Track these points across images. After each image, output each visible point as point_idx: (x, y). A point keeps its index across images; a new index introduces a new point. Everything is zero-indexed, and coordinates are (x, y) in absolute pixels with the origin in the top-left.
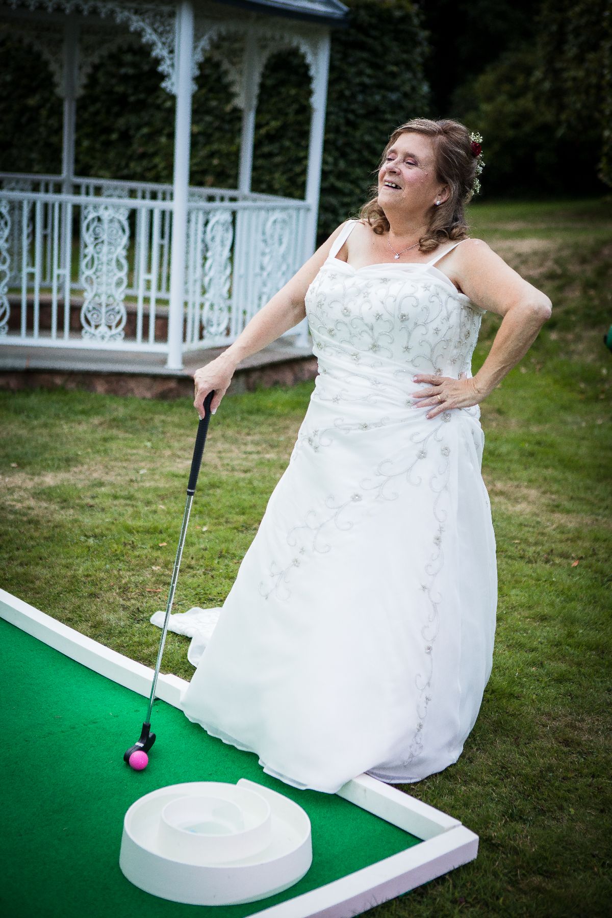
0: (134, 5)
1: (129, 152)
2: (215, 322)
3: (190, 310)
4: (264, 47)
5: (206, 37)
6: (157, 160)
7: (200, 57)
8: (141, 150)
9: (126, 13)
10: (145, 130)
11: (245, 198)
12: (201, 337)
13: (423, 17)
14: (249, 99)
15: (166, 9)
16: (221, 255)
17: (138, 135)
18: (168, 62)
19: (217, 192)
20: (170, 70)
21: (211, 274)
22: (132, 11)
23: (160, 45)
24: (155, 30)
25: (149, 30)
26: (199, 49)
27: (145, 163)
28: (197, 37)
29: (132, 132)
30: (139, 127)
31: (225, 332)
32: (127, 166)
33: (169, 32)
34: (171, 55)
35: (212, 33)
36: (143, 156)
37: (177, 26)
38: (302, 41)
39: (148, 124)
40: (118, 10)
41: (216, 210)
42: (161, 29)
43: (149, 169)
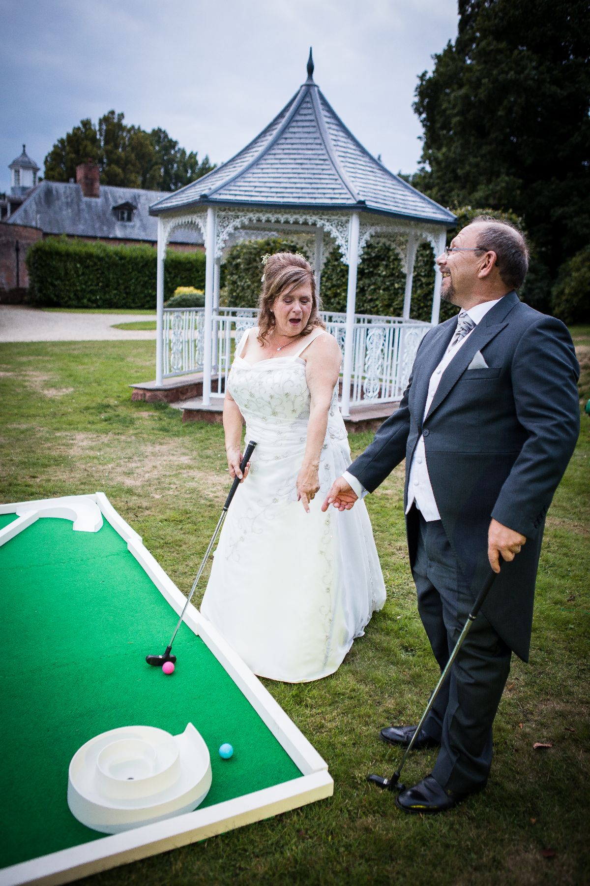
0: (326, 217)
1: (364, 298)
2: (371, 390)
3: (384, 383)
4: (417, 240)
5: (368, 233)
6: (377, 303)
7: (363, 244)
8: (370, 297)
9: (323, 222)
10: (372, 287)
11: (406, 322)
12: (362, 398)
13: (524, 224)
14: (409, 268)
15: (344, 219)
16: (376, 353)
17: (369, 290)
18: (345, 247)
19: (392, 318)
20: (346, 251)
21: (369, 363)
22: (326, 220)
23: (340, 238)
24: (338, 230)
25: (334, 230)
26: (363, 240)
27: (372, 304)
28: (362, 233)
29: (366, 288)
30: (369, 285)
31: (378, 396)
32: (363, 306)
33: (345, 231)
34: (346, 243)
35: (372, 230)
36: (371, 300)
37: (350, 228)
38: (429, 235)
39: (374, 284)
40: (318, 220)
41: (372, 328)
42: (340, 230)
43: (374, 307)
